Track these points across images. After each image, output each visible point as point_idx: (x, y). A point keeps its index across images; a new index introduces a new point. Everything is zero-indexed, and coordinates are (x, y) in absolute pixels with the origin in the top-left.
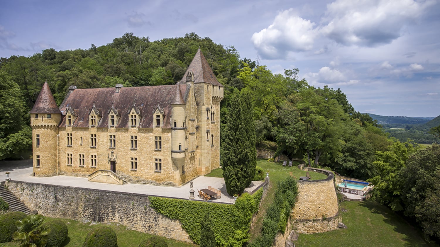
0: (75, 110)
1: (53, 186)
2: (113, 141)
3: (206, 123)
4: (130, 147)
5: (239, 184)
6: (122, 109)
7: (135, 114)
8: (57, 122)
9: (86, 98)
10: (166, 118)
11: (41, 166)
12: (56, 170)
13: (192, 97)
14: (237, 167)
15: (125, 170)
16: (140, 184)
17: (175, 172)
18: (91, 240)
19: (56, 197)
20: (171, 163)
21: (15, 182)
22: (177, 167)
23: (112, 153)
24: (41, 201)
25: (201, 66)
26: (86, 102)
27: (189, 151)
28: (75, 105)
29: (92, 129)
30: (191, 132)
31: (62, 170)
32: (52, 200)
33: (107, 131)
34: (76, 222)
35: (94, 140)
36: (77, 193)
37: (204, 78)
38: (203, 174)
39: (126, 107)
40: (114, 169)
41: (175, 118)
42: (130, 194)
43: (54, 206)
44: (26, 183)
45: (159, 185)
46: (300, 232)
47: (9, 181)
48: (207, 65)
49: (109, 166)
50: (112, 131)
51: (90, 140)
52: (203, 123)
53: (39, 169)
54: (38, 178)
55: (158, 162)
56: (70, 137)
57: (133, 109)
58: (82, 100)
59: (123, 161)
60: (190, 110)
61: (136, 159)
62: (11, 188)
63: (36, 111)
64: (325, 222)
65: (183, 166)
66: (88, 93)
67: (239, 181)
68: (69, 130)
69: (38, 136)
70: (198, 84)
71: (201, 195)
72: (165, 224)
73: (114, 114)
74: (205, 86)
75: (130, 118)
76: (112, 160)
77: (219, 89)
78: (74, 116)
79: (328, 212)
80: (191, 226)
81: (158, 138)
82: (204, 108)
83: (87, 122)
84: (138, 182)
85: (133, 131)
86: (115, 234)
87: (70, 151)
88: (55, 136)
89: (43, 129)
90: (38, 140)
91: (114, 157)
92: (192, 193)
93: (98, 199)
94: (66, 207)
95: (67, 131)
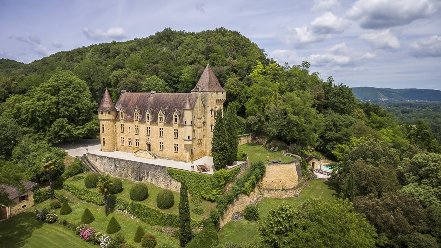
0: (125, 108)
1: (114, 158)
2: (149, 130)
3: (210, 119)
4: (159, 136)
5: (219, 163)
6: (155, 109)
7: (162, 114)
8: (114, 116)
9: (132, 100)
10: (181, 117)
11: (105, 145)
12: (115, 148)
13: (200, 102)
14: (219, 153)
15: (156, 150)
16: (165, 160)
17: (186, 153)
18: (134, 189)
19: (115, 165)
20: (184, 147)
21: (91, 155)
22: (187, 150)
23: (148, 138)
24: (107, 167)
25: (208, 78)
26: (132, 102)
27: (197, 139)
28: (125, 105)
29: (136, 122)
30: (198, 126)
31: (118, 147)
32: (113, 166)
33: (145, 124)
34: (127, 180)
35: (137, 129)
36: (127, 163)
37: (209, 88)
38: (208, 155)
39: (157, 108)
40: (149, 150)
41: (185, 119)
42: (156, 166)
43: (114, 170)
44: (98, 156)
45: (176, 161)
46: (266, 197)
47: (88, 154)
48: (214, 76)
49: (147, 147)
50: (148, 124)
51: (135, 129)
52: (208, 120)
53: (105, 147)
54: (104, 152)
55: (176, 146)
56: (122, 127)
57: (160, 111)
58: (129, 101)
59: (155, 144)
60: (198, 111)
61: (163, 143)
62: (90, 158)
63: (102, 109)
64: (284, 192)
65: (192, 149)
66: (133, 96)
67: (220, 161)
68: (122, 122)
69: (103, 125)
70: (204, 93)
71: (198, 169)
72: (176, 184)
73: (149, 113)
74: (210, 94)
75: (159, 116)
76: (148, 143)
77: (222, 94)
78: (125, 112)
79: (287, 185)
80: (189, 186)
81: (176, 130)
82: (209, 109)
83: (133, 117)
84: (164, 158)
85: (161, 125)
86: (147, 187)
87: (122, 136)
88: (113, 126)
89: (106, 121)
90: (103, 128)
91: (150, 141)
92: (193, 167)
93: (139, 167)
94: (121, 171)
95: (121, 123)
